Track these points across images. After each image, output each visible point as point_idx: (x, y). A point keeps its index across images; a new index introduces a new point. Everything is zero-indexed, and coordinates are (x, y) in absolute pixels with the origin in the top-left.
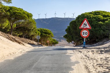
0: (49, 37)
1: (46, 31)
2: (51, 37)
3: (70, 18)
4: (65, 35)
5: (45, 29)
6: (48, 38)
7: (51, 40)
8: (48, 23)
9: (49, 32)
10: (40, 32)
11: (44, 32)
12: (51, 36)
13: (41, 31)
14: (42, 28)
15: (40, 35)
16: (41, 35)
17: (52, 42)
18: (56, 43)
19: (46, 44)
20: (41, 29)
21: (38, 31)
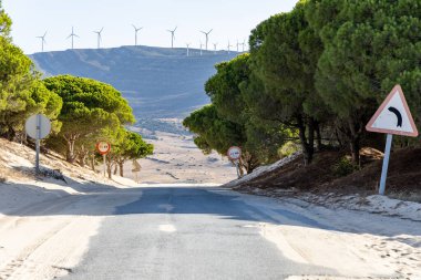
0: (107, 123)
1: (95, 89)
2: (122, 123)
3: (191, 50)
4: (193, 116)
5: (86, 80)
6: (106, 130)
7: (122, 140)
8: (108, 68)
9: (111, 97)
10: (61, 95)
11: (82, 94)
12: (120, 116)
13: (68, 93)
14: (70, 77)
15: (58, 110)
16: (66, 110)
17: (122, 146)
18: (141, 149)
19: (93, 156)
20: (68, 82)
21: (50, 88)
